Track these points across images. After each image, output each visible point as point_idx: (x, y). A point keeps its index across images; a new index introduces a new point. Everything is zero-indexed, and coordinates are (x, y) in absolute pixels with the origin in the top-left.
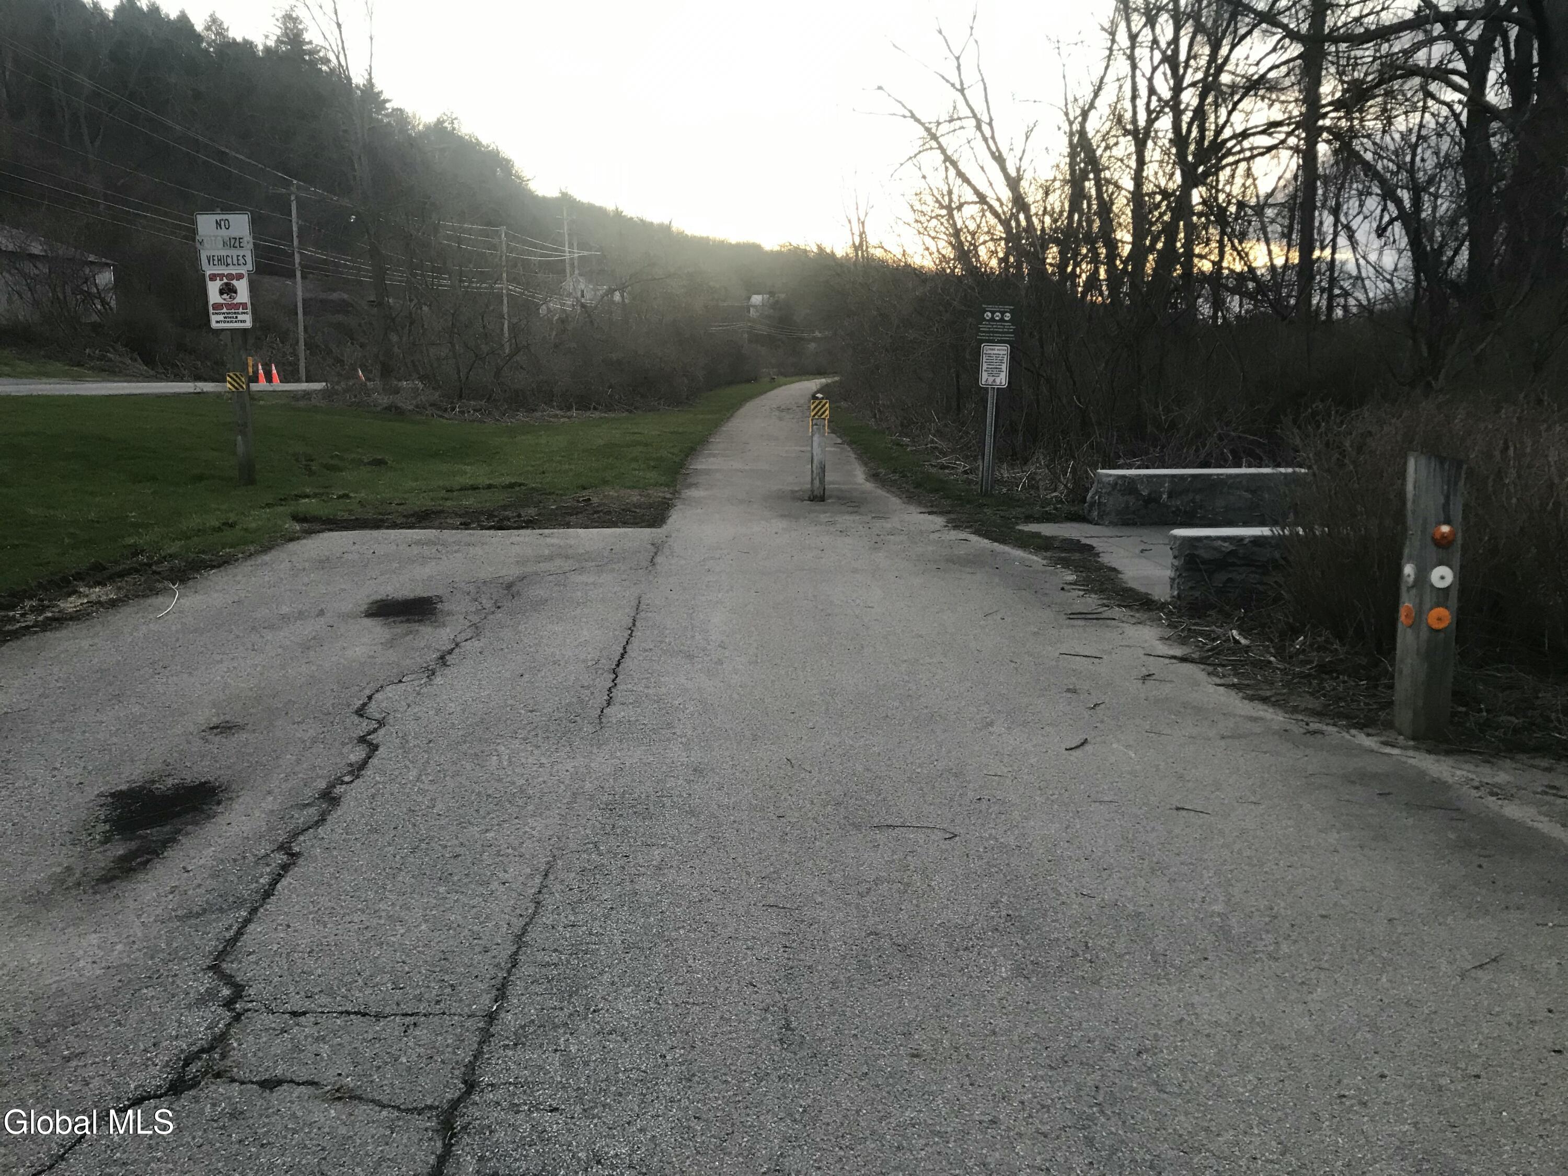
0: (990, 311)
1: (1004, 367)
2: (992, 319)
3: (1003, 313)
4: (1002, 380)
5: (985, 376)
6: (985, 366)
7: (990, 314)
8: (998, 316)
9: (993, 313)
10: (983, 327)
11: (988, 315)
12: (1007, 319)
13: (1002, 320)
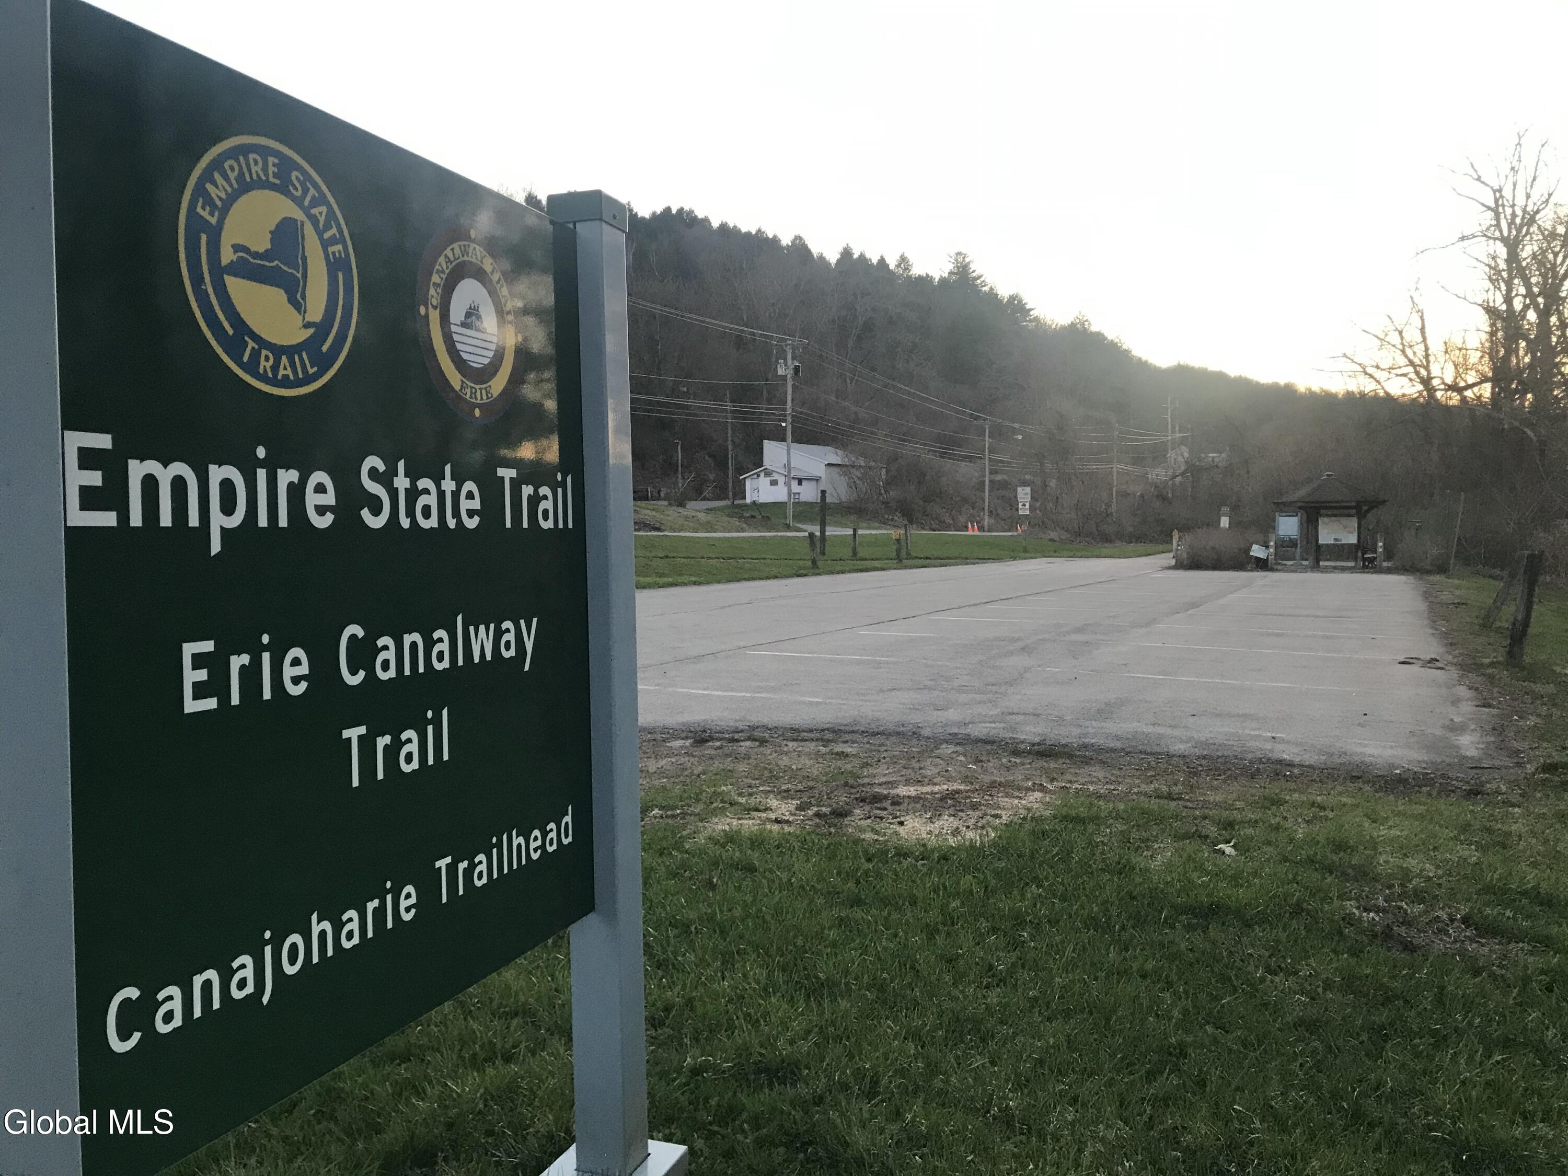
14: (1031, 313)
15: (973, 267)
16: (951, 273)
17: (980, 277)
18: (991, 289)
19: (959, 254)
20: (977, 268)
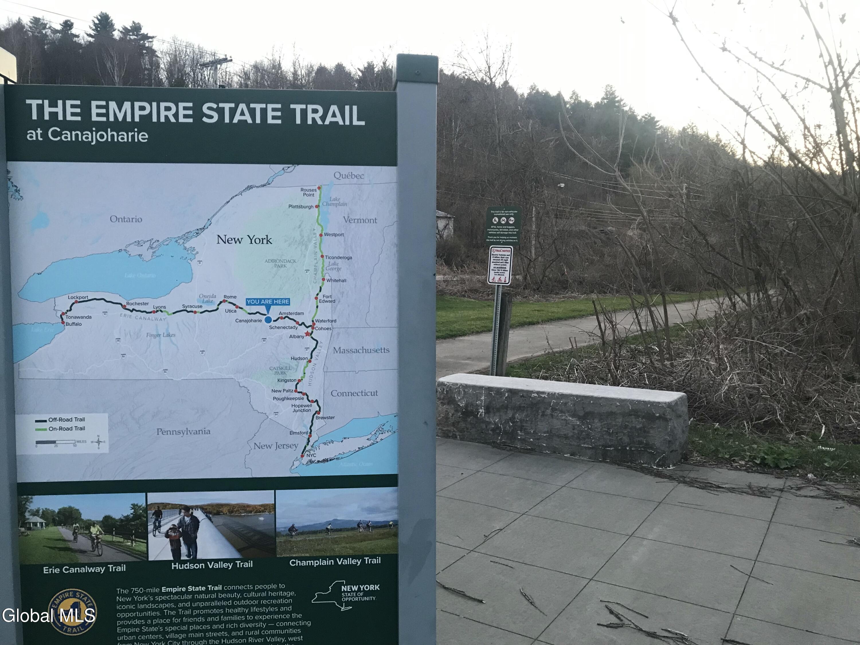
0: (497, 216)
1: (508, 267)
2: (499, 223)
3: (508, 217)
4: (506, 277)
5: (492, 274)
6: (492, 266)
7: (497, 219)
8: (503, 221)
9: (500, 217)
10: (491, 231)
11: (495, 220)
12: (511, 222)
13: (507, 224)
14: (657, 124)
15: (617, 94)
16: (603, 99)
17: (622, 100)
18: (630, 109)
19: (608, 85)
20: (619, 94)
